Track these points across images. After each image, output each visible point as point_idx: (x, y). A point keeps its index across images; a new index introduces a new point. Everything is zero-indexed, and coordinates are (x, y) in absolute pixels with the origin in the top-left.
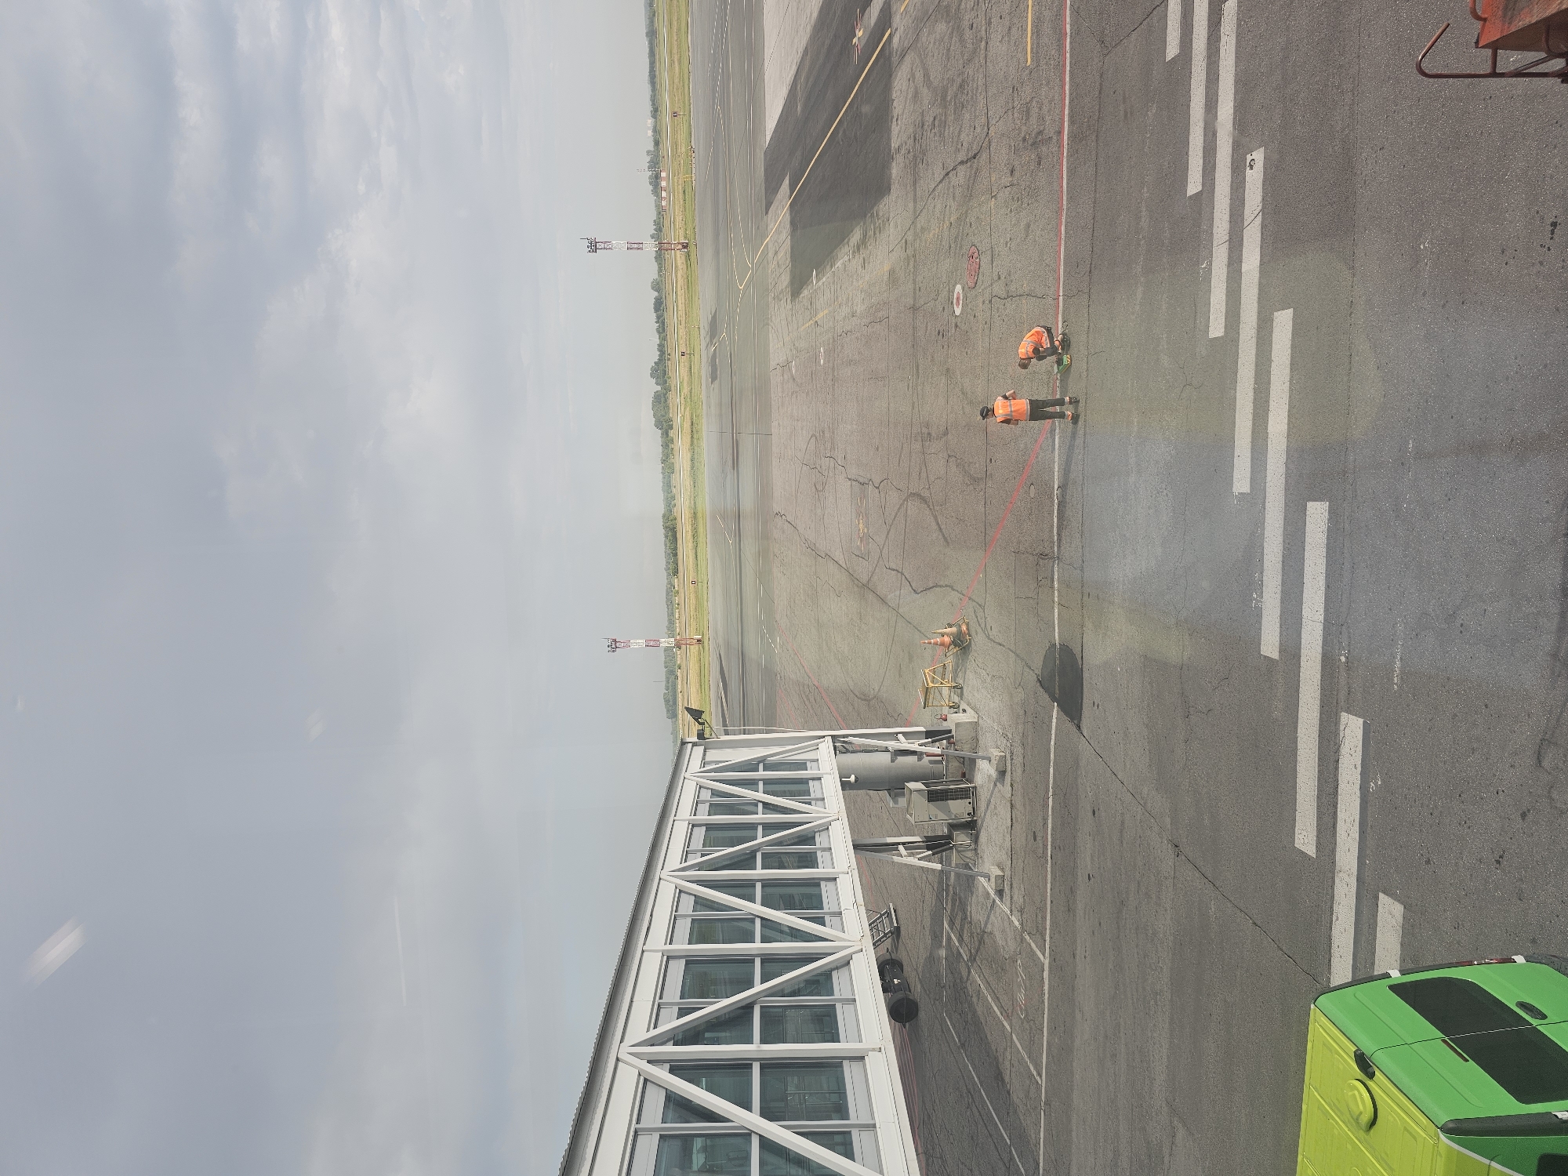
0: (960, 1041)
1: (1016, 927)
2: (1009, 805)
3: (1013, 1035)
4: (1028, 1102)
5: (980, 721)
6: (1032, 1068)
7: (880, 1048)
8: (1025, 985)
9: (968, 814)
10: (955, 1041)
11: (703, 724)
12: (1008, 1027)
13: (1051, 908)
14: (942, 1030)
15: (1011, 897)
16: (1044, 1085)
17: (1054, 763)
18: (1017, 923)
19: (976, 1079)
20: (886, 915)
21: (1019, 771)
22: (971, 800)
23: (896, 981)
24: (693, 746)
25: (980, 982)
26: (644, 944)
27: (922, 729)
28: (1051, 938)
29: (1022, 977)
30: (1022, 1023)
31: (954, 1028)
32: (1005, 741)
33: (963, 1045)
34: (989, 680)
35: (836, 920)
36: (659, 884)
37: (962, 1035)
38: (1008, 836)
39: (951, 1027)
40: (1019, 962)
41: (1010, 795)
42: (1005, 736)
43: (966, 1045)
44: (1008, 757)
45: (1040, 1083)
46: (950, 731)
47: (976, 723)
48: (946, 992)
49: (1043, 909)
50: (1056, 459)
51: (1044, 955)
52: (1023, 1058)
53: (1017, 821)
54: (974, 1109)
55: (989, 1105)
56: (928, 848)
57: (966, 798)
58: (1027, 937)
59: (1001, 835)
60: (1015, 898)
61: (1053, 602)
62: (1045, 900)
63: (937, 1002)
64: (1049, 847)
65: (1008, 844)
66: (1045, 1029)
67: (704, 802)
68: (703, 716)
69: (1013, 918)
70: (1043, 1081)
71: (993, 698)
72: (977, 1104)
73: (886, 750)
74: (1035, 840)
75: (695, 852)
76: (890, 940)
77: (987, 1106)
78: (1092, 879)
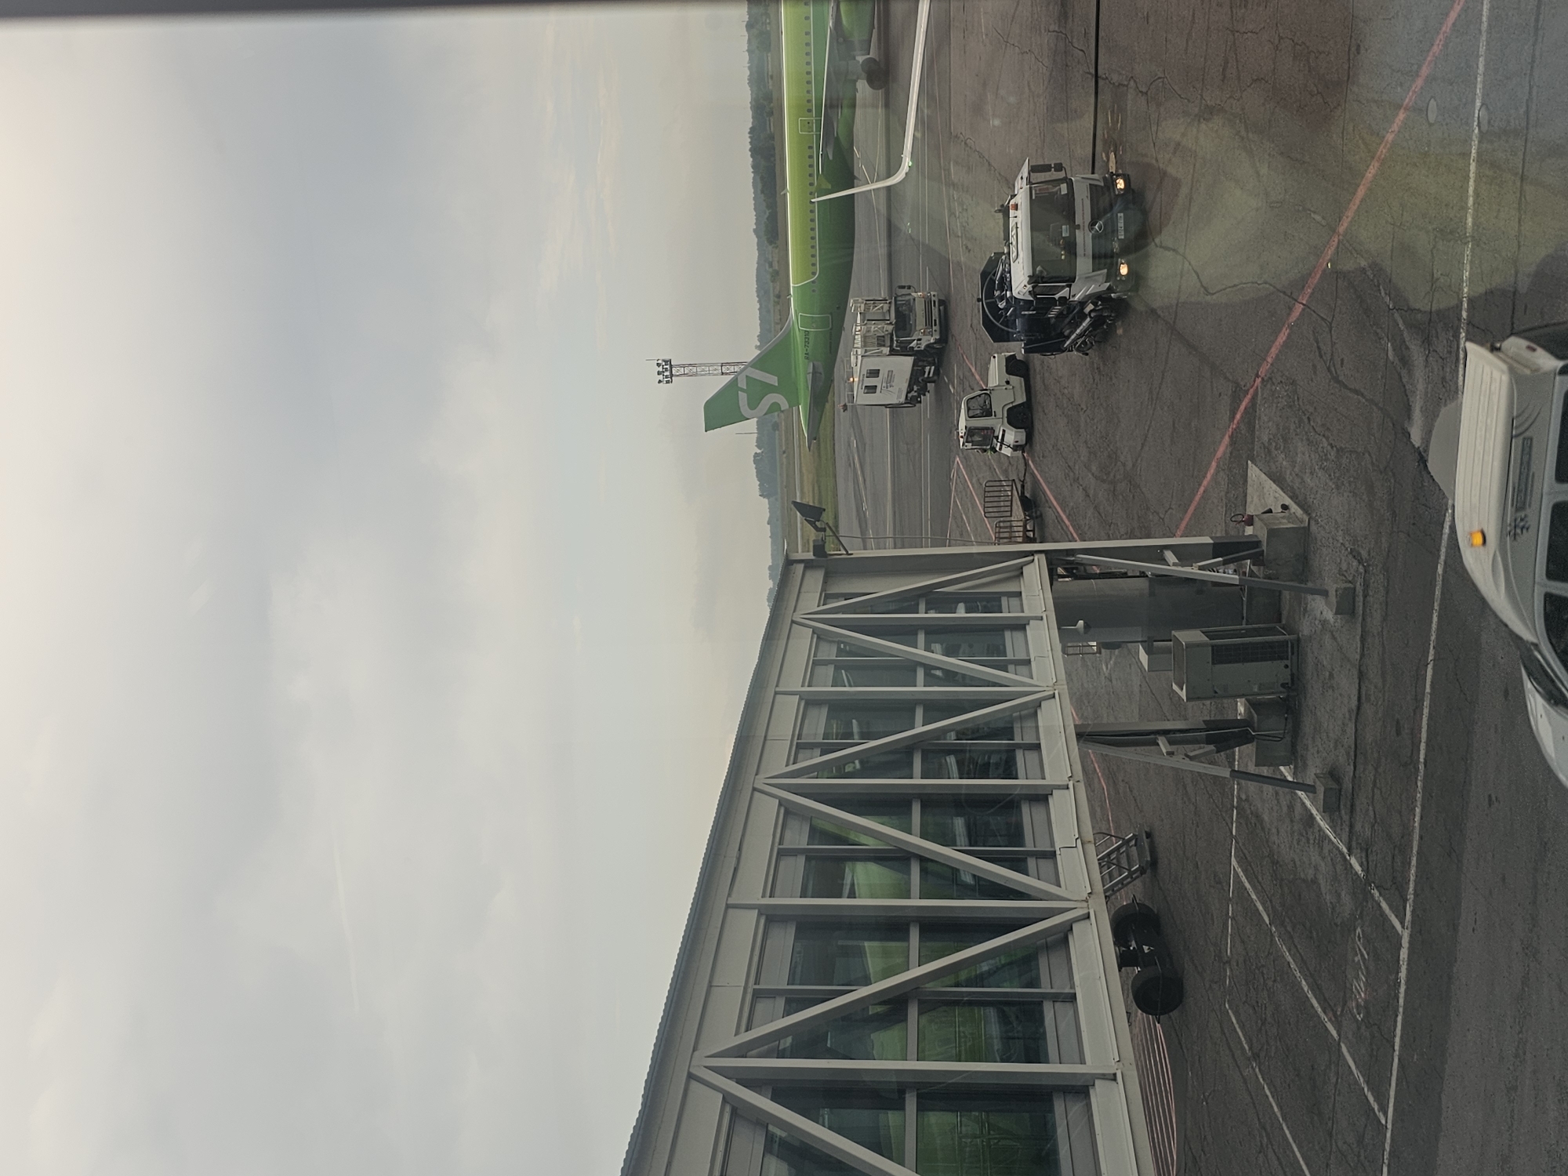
0: (1250, 1049)
1: (1356, 873)
2: (1355, 673)
3: (1343, 1045)
4: (1362, 1151)
5: (1314, 528)
6: (1371, 1099)
7: (1115, 1075)
8: (1367, 968)
9: (1283, 685)
10: (1243, 1048)
11: (824, 530)
12: (1334, 1033)
13: (1420, 847)
14: (1222, 1030)
15: (1351, 826)
16: (1389, 1126)
17: (1440, 605)
18: (1357, 868)
19: (1276, 1109)
20: (1133, 842)
21: (1377, 616)
22: (1288, 662)
23: (1146, 948)
24: (806, 568)
25: (1290, 959)
26: (729, 895)
27: (1208, 540)
28: (1416, 895)
29: (1362, 955)
30: (1359, 1028)
31: (1242, 1028)
32: (1355, 563)
33: (1256, 1056)
34: (1333, 454)
35: (1045, 864)
36: (751, 798)
37: (1254, 1040)
38: (1352, 726)
39: (1237, 1026)
40: (1359, 930)
41: (1358, 657)
42: (1355, 554)
43: (1262, 1054)
44: (1359, 589)
45: (1383, 1122)
46: (1258, 544)
47: (1306, 530)
48: (1231, 970)
49: (1403, 849)
50: (1482, 50)
51: (1402, 923)
52: (1356, 1082)
53: (1368, 700)
54: (1271, 1154)
55: (1296, 1149)
56: (1209, 740)
57: (1281, 658)
58: (1376, 893)
59: (1340, 723)
60: (1358, 827)
61: (1459, 320)
62: (1410, 834)
63: (1214, 986)
64: (1423, 746)
65: (1349, 740)
66: (1397, 1040)
67: (826, 663)
68: (824, 515)
69: (1354, 861)
70: (1388, 1119)
71: (1338, 488)
72: (1275, 1147)
73: (1143, 575)
74: (1398, 733)
75: (811, 746)
76: (1138, 882)
77: (1293, 1152)
78: (1496, 804)
